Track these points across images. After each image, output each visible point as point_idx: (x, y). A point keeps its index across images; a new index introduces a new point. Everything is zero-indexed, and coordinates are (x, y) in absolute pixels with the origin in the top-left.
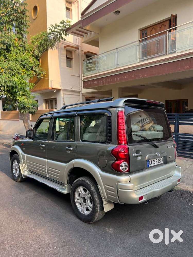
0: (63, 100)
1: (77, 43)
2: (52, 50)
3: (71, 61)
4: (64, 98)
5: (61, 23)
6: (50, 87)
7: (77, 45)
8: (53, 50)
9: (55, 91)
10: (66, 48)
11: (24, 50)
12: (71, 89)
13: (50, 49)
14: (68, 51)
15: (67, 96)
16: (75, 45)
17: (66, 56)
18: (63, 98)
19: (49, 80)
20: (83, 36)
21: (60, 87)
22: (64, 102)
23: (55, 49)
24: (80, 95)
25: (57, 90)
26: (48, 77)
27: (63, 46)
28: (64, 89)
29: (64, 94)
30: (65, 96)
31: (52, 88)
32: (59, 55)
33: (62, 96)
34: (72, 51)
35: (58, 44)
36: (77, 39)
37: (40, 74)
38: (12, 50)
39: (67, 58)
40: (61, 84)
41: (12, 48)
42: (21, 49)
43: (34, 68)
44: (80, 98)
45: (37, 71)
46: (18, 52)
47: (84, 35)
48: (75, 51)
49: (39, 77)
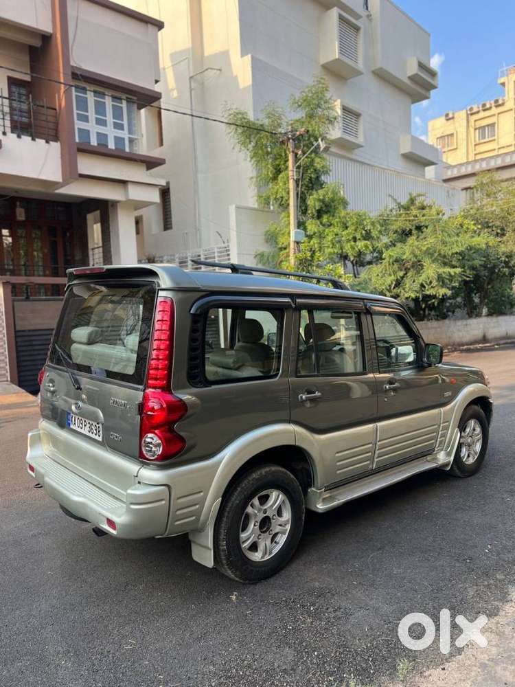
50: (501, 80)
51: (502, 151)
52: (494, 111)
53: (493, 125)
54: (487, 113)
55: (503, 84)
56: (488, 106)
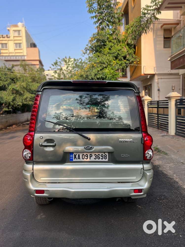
0: (158, 85)
1: (178, 18)
2: (145, 34)
3: (170, 40)
4: (159, 83)
5: (153, 2)
6: (142, 73)
7: (178, 20)
8: (147, 34)
9: (148, 77)
10: (163, 28)
11: (118, 42)
12: (168, 72)
13: (144, 33)
14: (165, 30)
15: (163, 80)
16: (176, 21)
17: (163, 37)
18: (157, 83)
19: (141, 66)
20: (181, 7)
21: (155, 71)
22: (158, 87)
23: (150, 32)
24: (180, 78)
25: (151, 75)
26: (140, 64)
27: (160, 26)
28: (159, 74)
29: (158, 79)
30: (160, 80)
31: (145, 74)
32: (154, 37)
33: (157, 81)
34: (172, 29)
35: (153, 27)
36: (178, 13)
37: (133, 62)
38: (107, 45)
39: (164, 38)
40: (155, 68)
41: (107, 42)
42: (115, 41)
43: (128, 57)
44: (180, 81)
45: (130, 59)
46: (113, 45)
47: (183, 7)
48: (175, 28)
49: (132, 65)
50: (8, 28)
51: (11, 54)
52: (6, 39)
53: (6, 44)
54: (4, 39)
55: (9, 30)
56: (4, 36)
